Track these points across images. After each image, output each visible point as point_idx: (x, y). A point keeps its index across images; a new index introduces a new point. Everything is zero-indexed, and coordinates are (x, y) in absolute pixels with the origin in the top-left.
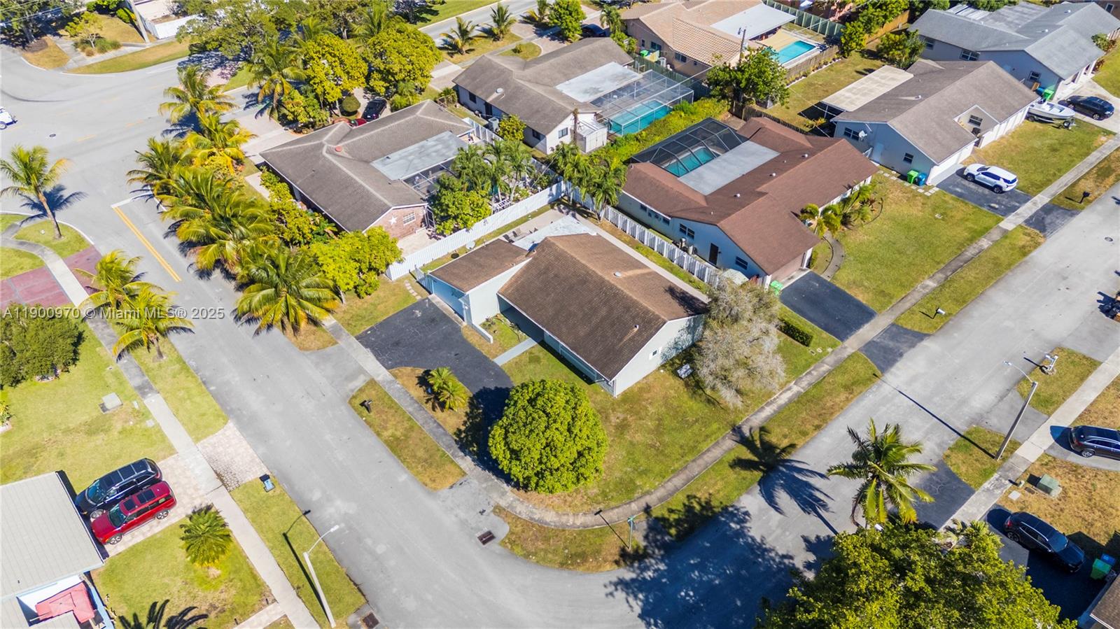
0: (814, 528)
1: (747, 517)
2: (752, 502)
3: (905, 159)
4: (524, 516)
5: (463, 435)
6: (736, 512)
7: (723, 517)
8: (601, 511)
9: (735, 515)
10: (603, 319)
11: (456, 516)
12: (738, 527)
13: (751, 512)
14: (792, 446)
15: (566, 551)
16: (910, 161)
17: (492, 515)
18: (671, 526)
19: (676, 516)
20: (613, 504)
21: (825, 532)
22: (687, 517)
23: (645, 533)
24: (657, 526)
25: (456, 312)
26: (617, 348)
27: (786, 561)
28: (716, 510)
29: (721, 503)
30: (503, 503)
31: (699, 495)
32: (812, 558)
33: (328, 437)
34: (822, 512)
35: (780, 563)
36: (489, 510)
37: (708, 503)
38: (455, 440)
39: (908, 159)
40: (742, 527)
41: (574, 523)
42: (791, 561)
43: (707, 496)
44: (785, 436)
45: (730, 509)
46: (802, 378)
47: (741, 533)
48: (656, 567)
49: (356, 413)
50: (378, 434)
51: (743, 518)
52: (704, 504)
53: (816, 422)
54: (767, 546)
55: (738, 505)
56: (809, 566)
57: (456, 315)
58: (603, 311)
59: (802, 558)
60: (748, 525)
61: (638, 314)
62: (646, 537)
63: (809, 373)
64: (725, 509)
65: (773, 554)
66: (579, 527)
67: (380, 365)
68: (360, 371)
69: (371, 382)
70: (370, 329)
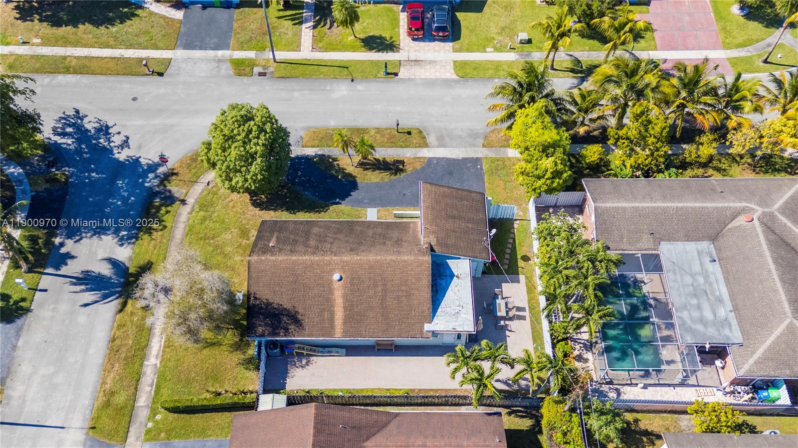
0: (72, 268)
1: (120, 243)
2: (123, 254)
5: (331, 161)
6: (129, 241)
7: (135, 233)
8: (208, 185)
9: (128, 239)
12: (121, 235)
13: (120, 248)
19: (162, 212)
20: (205, 193)
21: (64, 270)
23: (172, 192)
27: (78, 238)
28: (141, 233)
29: (142, 239)
31: (160, 233)
32: (63, 250)
33: (398, 108)
35: (81, 234)
37: (150, 234)
38: (333, 157)
40: (119, 236)
42: (75, 240)
43: (153, 237)
44: (132, 314)
45: (134, 240)
46: (155, 375)
47: (117, 231)
48: (151, 181)
49: (405, 126)
50: (376, 128)
51: (122, 242)
52: (152, 231)
53: (118, 342)
54: (95, 237)
55: (130, 246)
56: (62, 245)
59: (70, 246)
60: (116, 240)
62: (170, 191)
63: (152, 385)
64: (137, 238)
65: (89, 235)
67: (437, 156)
68: (442, 145)
69: (426, 145)
70: (481, 169)
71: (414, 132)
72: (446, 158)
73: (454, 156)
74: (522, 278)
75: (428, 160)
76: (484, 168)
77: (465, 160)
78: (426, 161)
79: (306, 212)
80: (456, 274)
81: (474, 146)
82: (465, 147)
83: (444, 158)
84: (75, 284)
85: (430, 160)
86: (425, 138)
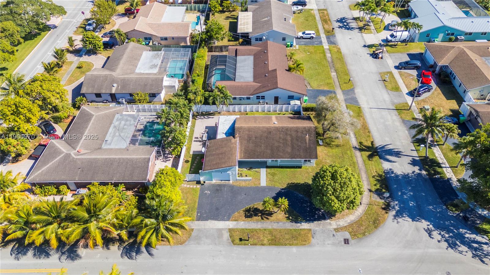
0: (407, 159)
2: (386, 166)
3: (283, 40)
4: (346, 225)
5: (291, 218)
6: (388, 171)
7: (387, 175)
8: (361, 203)
10: (292, 140)
11: (328, 244)
13: (391, 168)
14: (372, 142)
15: (371, 223)
16: (285, 40)
17: (337, 233)
18: (381, 190)
19: (379, 186)
21: (410, 158)
22: (380, 183)
23: (379, 198)
24: (379, 193)
25: (221, 181)
26: (308, 146)
28: (383, 175)
29: (382, 172)
30: (335, 227)
31: (374, 175)
32: (418, 167)
33: (248, 263)
34: (402, 154)
35: (415, 175)
36: (335, 233)
38: (290, 222)
39: (284, 39)
40: (395, 174)
41: (360, 213)
42: (416, 172)
43: (376, 173)
44: (367, 141)
45: (386, 171)
47: (397, 176)
48: (395, 204)
49: (243, 246)
50: (263, 245)
51: (391, 171)
52: (379, 176)
53: (367, 131)
54: (406, 173)
55: (385, 169)
56: (420, 170)
57: (223, 181)
58: (289, 138)
59: (416, 169)
60: (395, 172)
61: (302, 130)
62: (381, 198)
64: (384, 172)
65: (410, 174)
66: (363, 213)
67: (224, 222)
68: (220, 230)
69: (230, 230)
70: (198, 213)
71: (237, 241)
72: (218, 220)
73: (213, 222)
74: (191, 153)
75: (230, 219)
76: (196, 213)
77: (206, 219)
78: (231, 219)
79: (299, 183)
80: (224, 134)
81: (199, 230)
82: (205, 229)
83: (220, 221)
84: (400, 152)
85: (228, 220)
86: (231, 237)
